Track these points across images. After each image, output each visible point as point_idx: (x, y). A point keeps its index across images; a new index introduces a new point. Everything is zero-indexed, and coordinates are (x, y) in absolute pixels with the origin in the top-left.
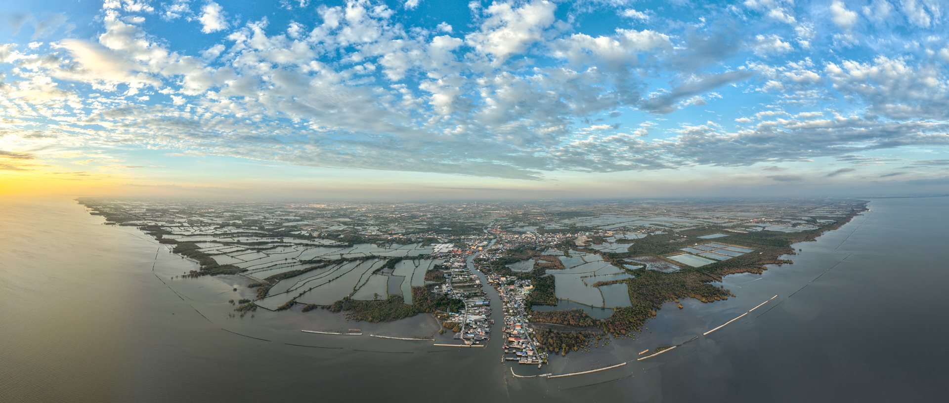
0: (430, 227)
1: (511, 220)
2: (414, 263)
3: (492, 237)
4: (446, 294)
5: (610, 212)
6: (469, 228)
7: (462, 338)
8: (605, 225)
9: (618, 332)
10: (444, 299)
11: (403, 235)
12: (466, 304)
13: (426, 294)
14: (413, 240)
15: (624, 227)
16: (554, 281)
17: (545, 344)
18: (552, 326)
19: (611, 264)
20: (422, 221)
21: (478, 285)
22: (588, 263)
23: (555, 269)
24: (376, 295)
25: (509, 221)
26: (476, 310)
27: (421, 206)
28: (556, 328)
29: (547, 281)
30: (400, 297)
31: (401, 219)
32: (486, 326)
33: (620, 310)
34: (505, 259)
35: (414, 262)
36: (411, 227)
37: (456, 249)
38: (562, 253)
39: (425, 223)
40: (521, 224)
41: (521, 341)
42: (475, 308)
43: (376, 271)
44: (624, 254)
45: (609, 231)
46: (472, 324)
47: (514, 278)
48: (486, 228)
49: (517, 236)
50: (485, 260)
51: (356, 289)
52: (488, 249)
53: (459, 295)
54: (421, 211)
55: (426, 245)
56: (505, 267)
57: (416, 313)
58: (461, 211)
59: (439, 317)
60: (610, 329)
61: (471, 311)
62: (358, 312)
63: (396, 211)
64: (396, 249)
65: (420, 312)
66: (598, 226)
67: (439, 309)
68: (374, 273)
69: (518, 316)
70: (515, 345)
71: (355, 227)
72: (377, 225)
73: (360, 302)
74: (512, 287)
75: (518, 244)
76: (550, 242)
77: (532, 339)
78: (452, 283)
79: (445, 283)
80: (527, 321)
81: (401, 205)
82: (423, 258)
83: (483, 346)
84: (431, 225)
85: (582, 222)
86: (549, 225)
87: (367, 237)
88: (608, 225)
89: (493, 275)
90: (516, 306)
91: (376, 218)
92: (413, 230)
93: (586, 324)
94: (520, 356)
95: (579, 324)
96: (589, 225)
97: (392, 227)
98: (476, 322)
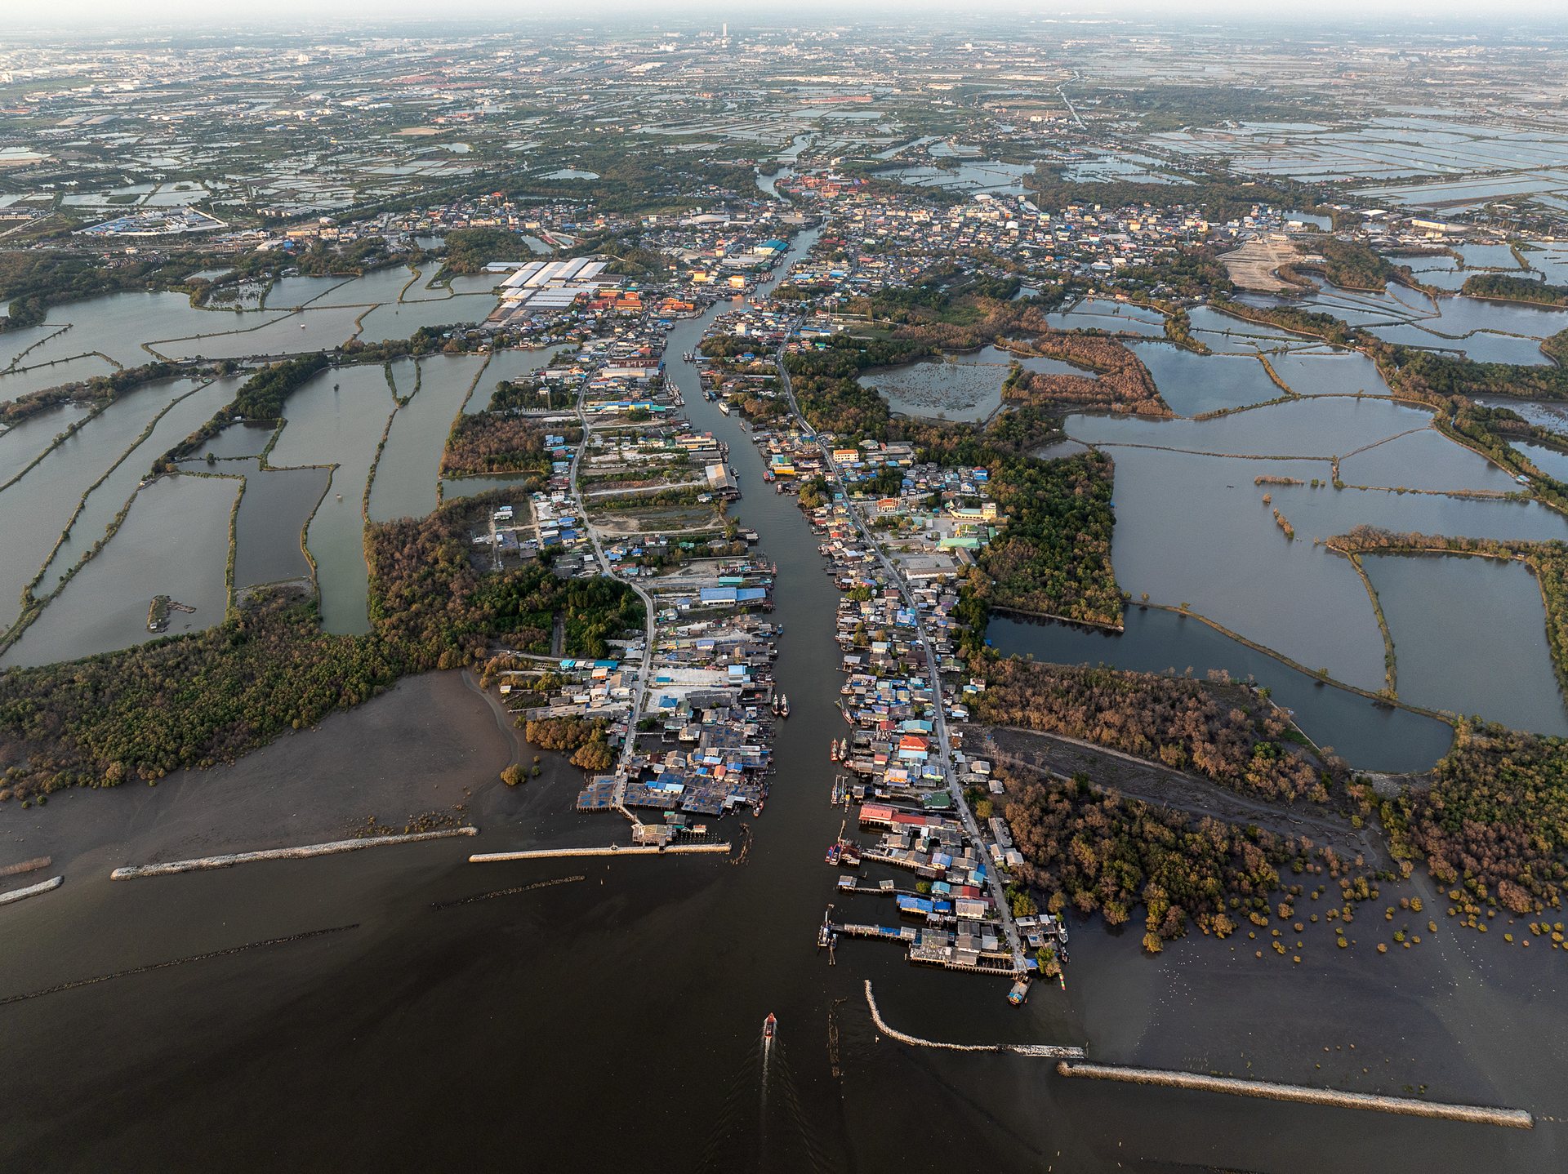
0: (489, 167)
1: (899, 125)
2: (391, 383)
3: (797, 218)
4: (553, 553)
5: (1428, 99)
6: (687, 167)
7: (619, 803)
8: (1399, 182)
9: (1482, 891)
10: (534, 586)
11: (342, 220)
12: (649, 604)
13: (442, 564)
14: (394, 246)
15: (1521, 203)
16: (1110, 487)
17: (1052, 863)
18: (1094, 759)
19: (1439, 424)
20: (449, 138)
21: (717, 494)
22: (1295, 397)
23: (1115, 414)
24: (163, 608)
25: (886, 128)
26: (700, 634)
27: (448, 53)
28: (1114, 774)
29: (1072, 486)
30: (297, 596)
31: (336, 133)
32: (749, 731)
33: (1497, 743)
34: (860, 345)
35: (389, 376)
36: (390, 170)
37: (615, 288)
38: (1154, 321)
39: (465, 148)
40: (947, 148)
41: (924, 832)
42: (697, 626)
43: (171, 455)
44: (1519, 374)
45: (1423, 216)
46: (676, 720)
47: (901, 454)
48: (771, 170)
49: (922, 216)
50: (755, 347)
51: (38, 594)
52: (775, 286)
53: (617, 552)
54: (444, 82)
55: (459, 272)
56: (857, 390)
57: (383, 681)
58: (651, 75)
59: (506, 689)
60: (1428, 854)
61: (671, 645)
62: (40, 745)
63: (314, 87)
64: (300, 310)
65: (403, 668)
66: (1360, 183)
67: (507, 644)
68: (159, 469)
69: (916, 681)
70: (893, 850)
71: (69, 200)
72: (198, 177)
73: (60, 675)
74: (887, 508)
75: (925, 262)
76: (1090, 258)
77: (983, 823)
78: (586, 483)
79: (546, 485)
80: (959, 712)
81: (345, 51)
82: (438, 348)
83: (726, 847)
84: (494, 156)
85: (1269, 151)
86: (1090, 157)
87: (131, 250)
88: (1419, 180)
89: (794, 434)
90: (905, 618)
91: (200, 132)
92: (395, 190)
93: (1283, 783)
94: (918, 921)
95: (1241, 776)
96: (1307, 171)
97: (287, 182)
98: (696, 707)
